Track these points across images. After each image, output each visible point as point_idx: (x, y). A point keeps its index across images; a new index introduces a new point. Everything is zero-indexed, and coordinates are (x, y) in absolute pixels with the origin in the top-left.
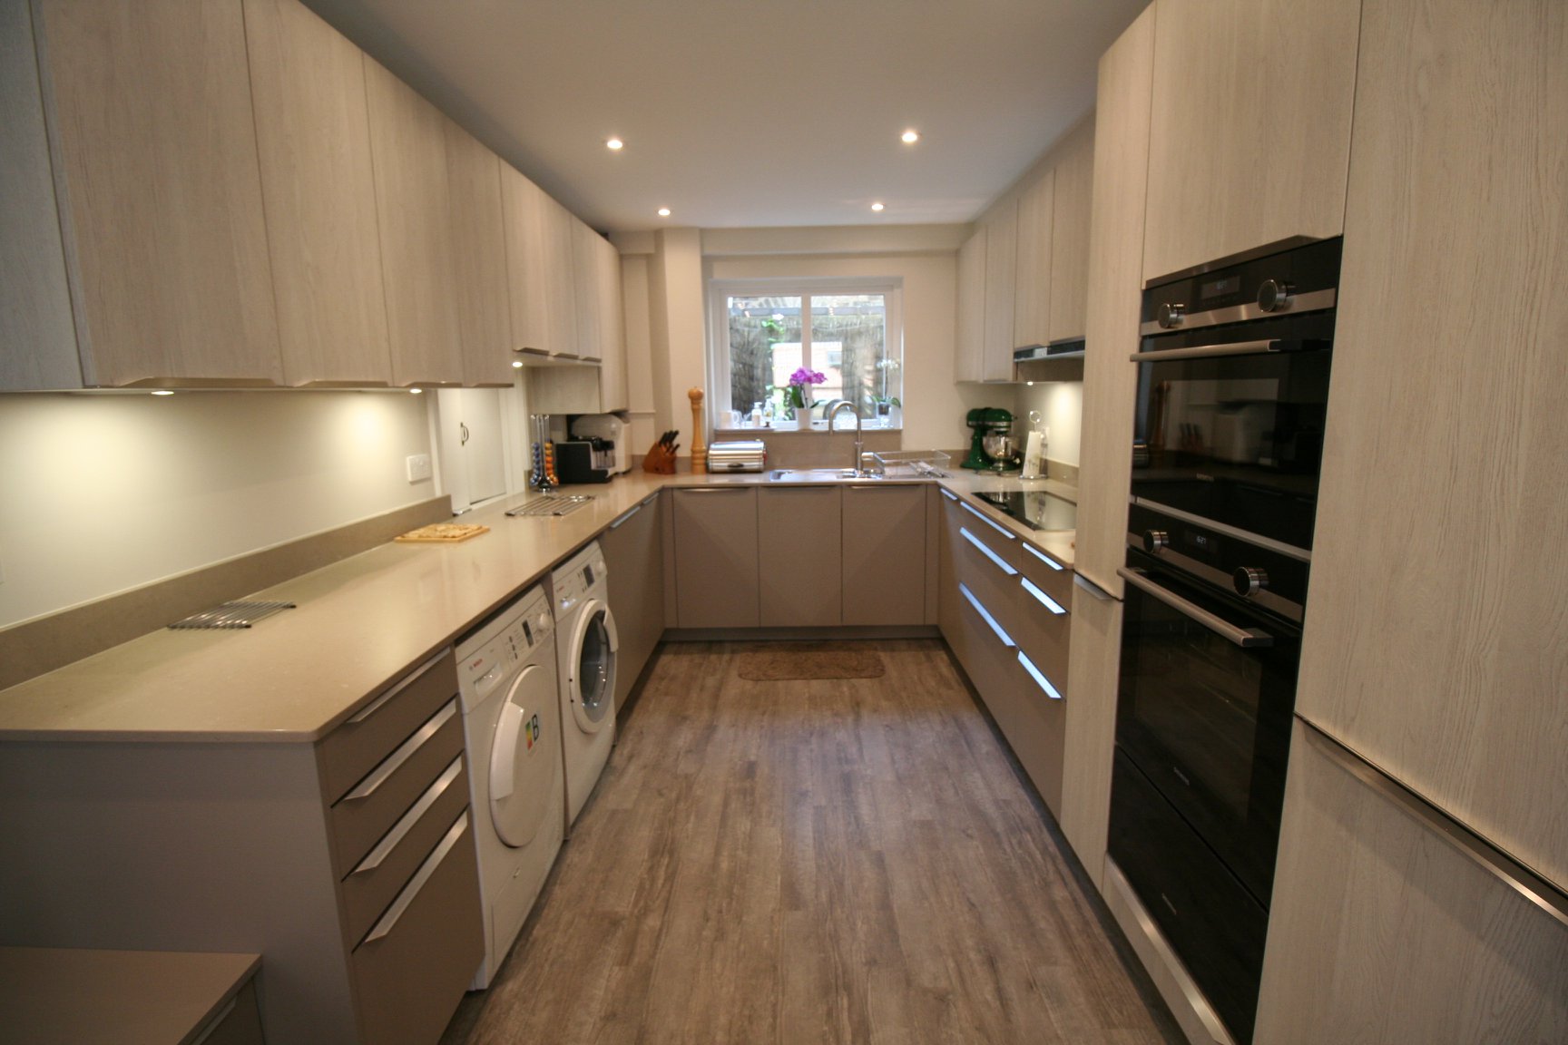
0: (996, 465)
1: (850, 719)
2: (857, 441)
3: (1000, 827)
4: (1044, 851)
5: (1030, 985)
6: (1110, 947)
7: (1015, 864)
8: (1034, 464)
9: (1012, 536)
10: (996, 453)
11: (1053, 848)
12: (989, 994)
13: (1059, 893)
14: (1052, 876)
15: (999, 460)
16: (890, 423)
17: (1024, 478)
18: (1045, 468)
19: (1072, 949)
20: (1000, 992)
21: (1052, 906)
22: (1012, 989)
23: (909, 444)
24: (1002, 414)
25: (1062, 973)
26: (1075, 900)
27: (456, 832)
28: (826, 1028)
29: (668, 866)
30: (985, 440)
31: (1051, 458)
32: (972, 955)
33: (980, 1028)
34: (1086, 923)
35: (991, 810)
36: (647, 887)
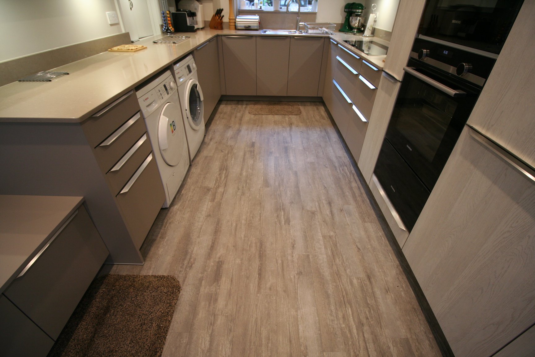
0: (354, 30)
1: (288, 129)
2: (298, 17)
3: (337, 165)
4: (351, 172)
5: (341, 210)
6: (368, 201)
7: (341, 176)
8: (369, 30)
9: (358, 58)
10: (354, 25)
11: (354, 171)
12: (328, 212)
13: (354, 185)
14: (352, 180)
15: (355, 28)
16: (312, 9)
17: (364, 36)
18: (374, 32)
19: (356, 201)
20: (331, 212)
21: (351, 188)
22: (335, 211)
23: (320, 20)
24: (360, 6)
25: (352, 207)
26: (359, 187)
27: (150, 159)
28: (276, 220)
29: (225, 174)
30: (351, 18)
31: (377, 27)
32: (324, 202)
33: (324, 221)
34: (361, 194)
35: (334, 159)
36: (219, 179)
